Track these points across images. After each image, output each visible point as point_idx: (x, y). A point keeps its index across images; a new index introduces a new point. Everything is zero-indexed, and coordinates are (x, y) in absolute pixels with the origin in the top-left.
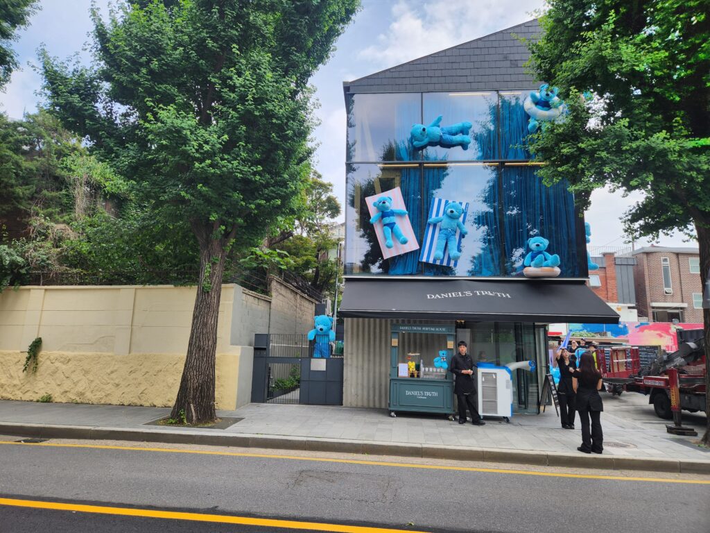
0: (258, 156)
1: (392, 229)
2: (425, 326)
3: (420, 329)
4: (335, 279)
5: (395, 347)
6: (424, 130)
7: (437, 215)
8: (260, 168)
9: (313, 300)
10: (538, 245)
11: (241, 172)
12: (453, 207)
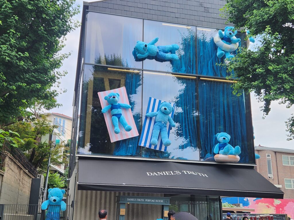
0: (25, 44)
1: (119, 118)
2: (148, 198)
3: (142, 200)
4: (48, 158)
5: (123, 216)
6: (146, 46)
7: (153, 110)
8: (27, 54)
9: (31, 176)
10: (224, 139)
11: (9, 55)
12: (166, 105)
